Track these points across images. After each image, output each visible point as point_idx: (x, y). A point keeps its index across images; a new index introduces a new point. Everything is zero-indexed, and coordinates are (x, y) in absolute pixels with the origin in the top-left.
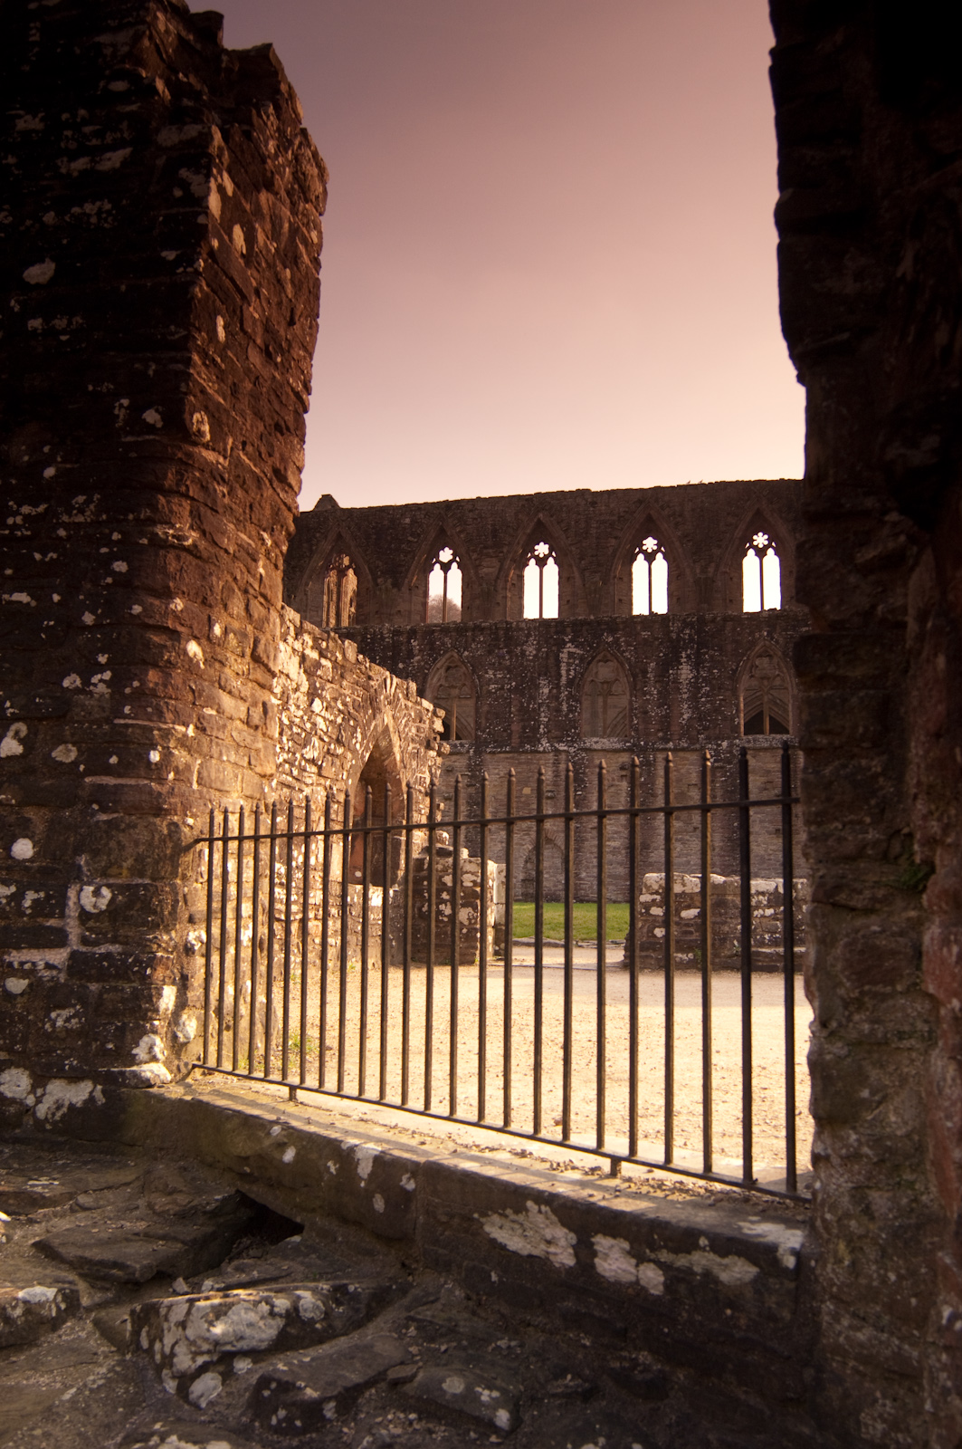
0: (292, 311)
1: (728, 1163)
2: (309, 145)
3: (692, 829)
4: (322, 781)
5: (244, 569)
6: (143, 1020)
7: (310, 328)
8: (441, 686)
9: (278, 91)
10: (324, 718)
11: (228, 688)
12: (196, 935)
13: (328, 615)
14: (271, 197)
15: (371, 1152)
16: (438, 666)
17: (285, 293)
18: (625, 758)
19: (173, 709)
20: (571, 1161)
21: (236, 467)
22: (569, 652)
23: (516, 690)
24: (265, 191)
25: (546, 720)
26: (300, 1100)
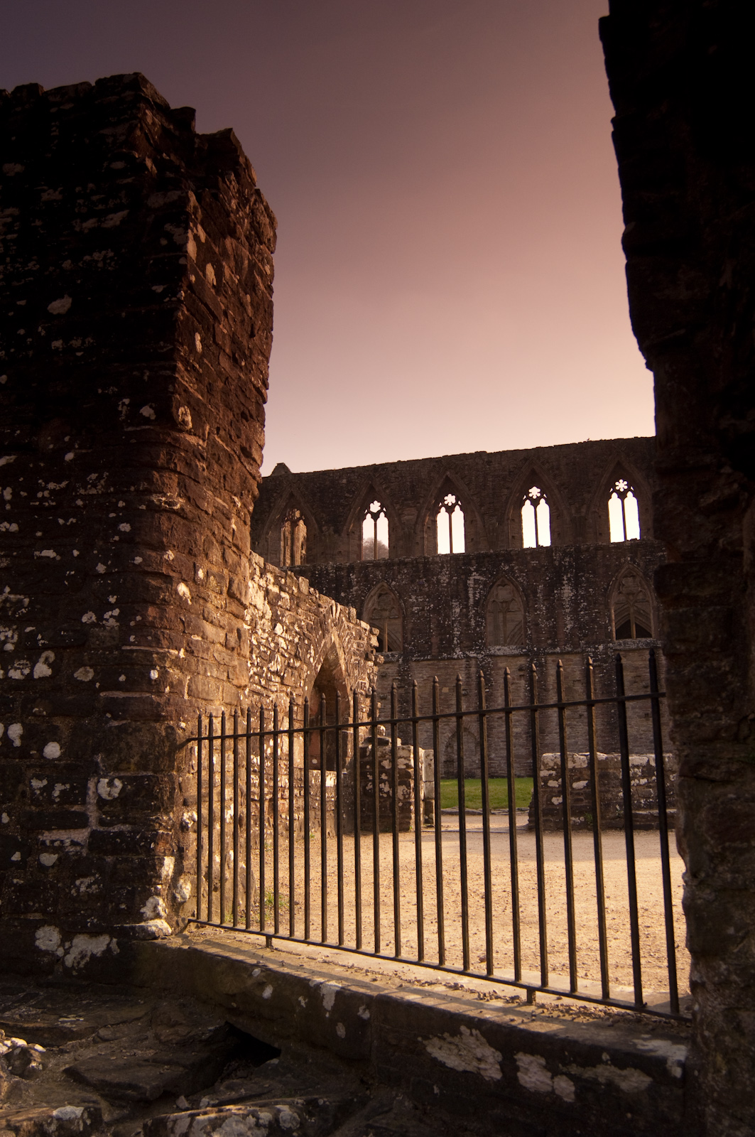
0: (253, 326)
1: (623, 990)
2: (262, 202)
3: (577, 716)
4: (284, 689)
5: (220, 526)
6: (149, 885)
8: (375, 609)
9: (238, 163)
10: (284, 638)
11: (211, 618)
12: (189, 815)
13: (284, 556)
14: (234, 241)
15: (333, 988)
16: (372, 594)
17: (246, 312)
18: (522, 661)
19: (168, 637)
20: (494, 991)
21: (212, 447)
22: (474, 579)
23: (434, 611)
24: (229, 237)
25: (458, 633)
26: (275, 947)
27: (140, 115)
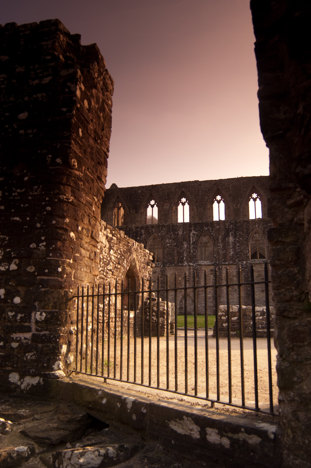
0: (103, 126)
1: (250, 402)
2: (108, 74)
3: (234, 290)
4: (114, 277)
5: (88, 209)
6: (56, 356)
7: (109, 131)
8: (151, 245)
9: (98, 58)
11: (83, 247)
12: (73, 328)
13: (115, 222)
14: (96, 91)
15: (131, 400)
16: (151, 238)
17: (101, 120)
18: (212, 267)
19: (65, 254)
20: (198, 402)
21: (85, 176)
22: (193, 233)
23: (176, 246)
24: (94, 89)
25: (186, 255)
26: (108, 382)
27: (58, 37)
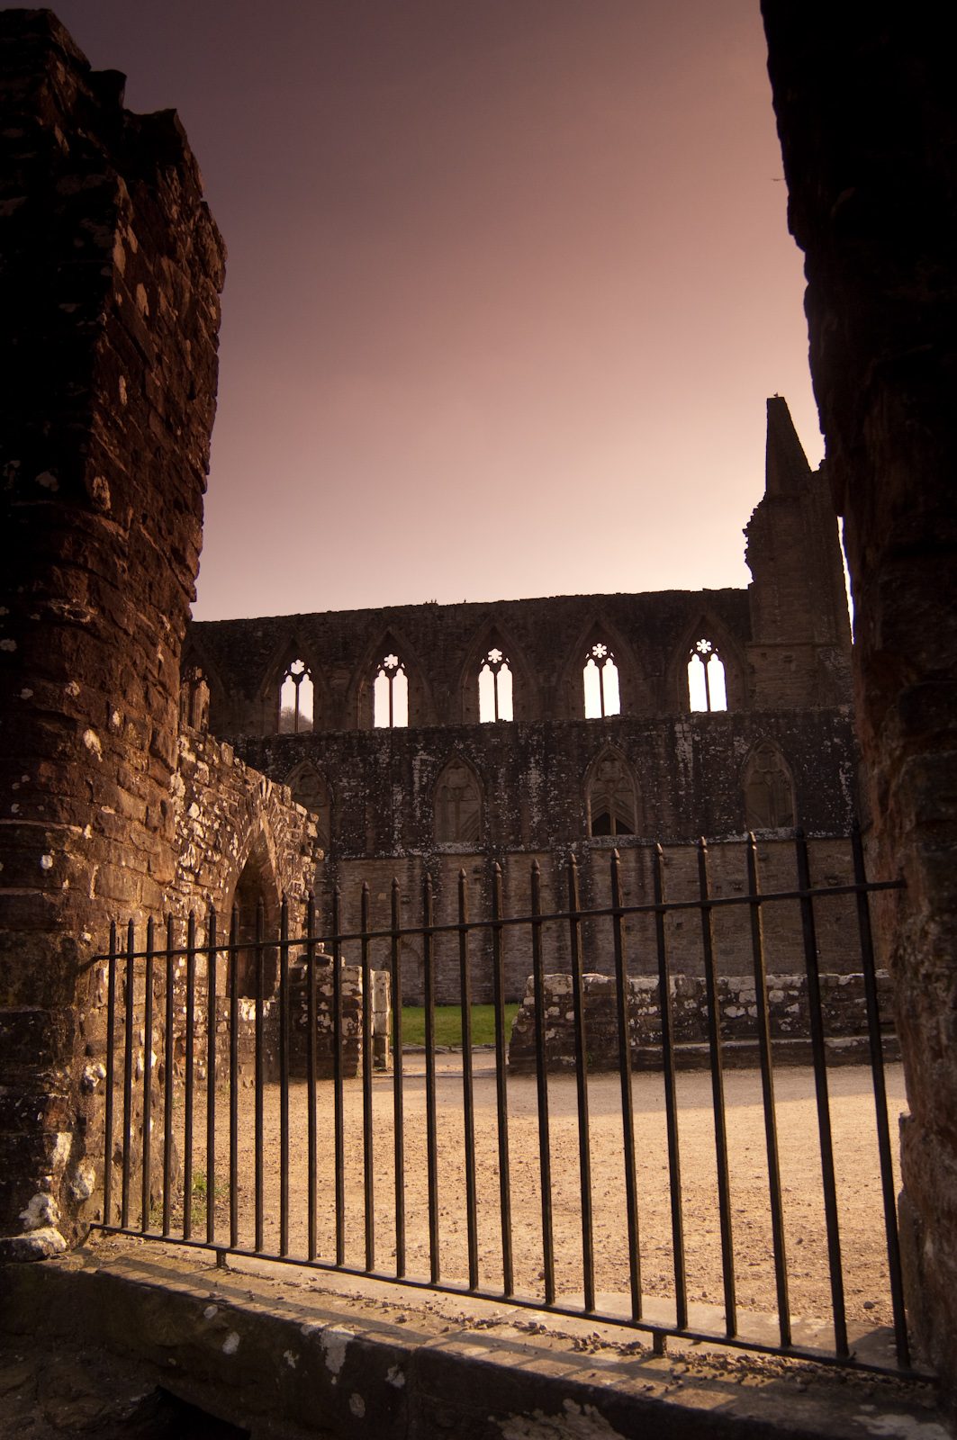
0: (192, 385)
2: (209, 220)
4: (199, 890)
5: (144, 655)
6: (33, 1177)
7: (209, 404)
8: (296, 794)
9: (182, 158)
10: (201, 823)
11: (128, 783)
12: (94, 1070)
14: (173, 265)
15: (341, 1338)
16: (293, 774)
17: (185, 363)
18: (478, 862)
19: (68, 807)
20: (595, 1334)
21: (136, 541)
22: (421, 760)
23: (370, 797)
24: (166, 257)
25: (400, 826)
26: (231, 1266)
27: (48, 67)
